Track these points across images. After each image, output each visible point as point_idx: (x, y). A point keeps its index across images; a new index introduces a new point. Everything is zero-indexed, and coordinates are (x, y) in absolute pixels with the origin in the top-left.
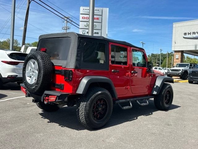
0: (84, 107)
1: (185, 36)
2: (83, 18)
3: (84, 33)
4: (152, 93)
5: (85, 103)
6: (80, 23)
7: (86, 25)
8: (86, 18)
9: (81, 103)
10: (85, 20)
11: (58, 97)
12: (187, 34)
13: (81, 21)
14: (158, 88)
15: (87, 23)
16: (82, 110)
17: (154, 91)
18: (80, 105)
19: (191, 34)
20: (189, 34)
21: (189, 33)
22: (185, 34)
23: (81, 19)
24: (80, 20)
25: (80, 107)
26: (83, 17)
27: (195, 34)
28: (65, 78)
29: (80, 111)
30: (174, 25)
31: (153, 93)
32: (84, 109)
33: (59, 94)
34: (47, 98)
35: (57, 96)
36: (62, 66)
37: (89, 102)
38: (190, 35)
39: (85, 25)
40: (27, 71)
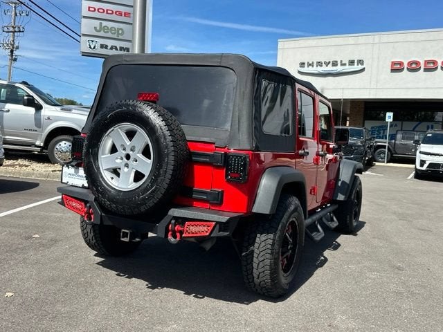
0: (269, 246)
1: (302, 70)
2: (91, 9)
3: (92, 47)
4: (334, 199)
5: (271, 236)
6: (84, 21)
7: (98, 28)
8: (98, 9)
9: (258, 235)
10: (96, 15)
11: (218, 226)
12: (306, 64)
13: (85, 17)
14: (346, 187)
15: (101, 24)
16: (262, 254)
17: (339, 194)
18: (254, 241)
19: (313, 66)
20: (309, 65)
21: (310, 63)
22: (302, 65)
23: (85, 12)
24: (83, 14)
25: (256, 245)
26: (89, 8)
27: (321, 66)
28: (227, 176)
29: (255, 255)
30: (280, 45)
31: (338, 199)
32: (269, 251)
33: (224, 219)
34: (181, 229)
35: (217, 223)
36: (214, 143)
37: (278, 233)
38: (310, 67)
39: (95, 28)
40: (103, 155)
